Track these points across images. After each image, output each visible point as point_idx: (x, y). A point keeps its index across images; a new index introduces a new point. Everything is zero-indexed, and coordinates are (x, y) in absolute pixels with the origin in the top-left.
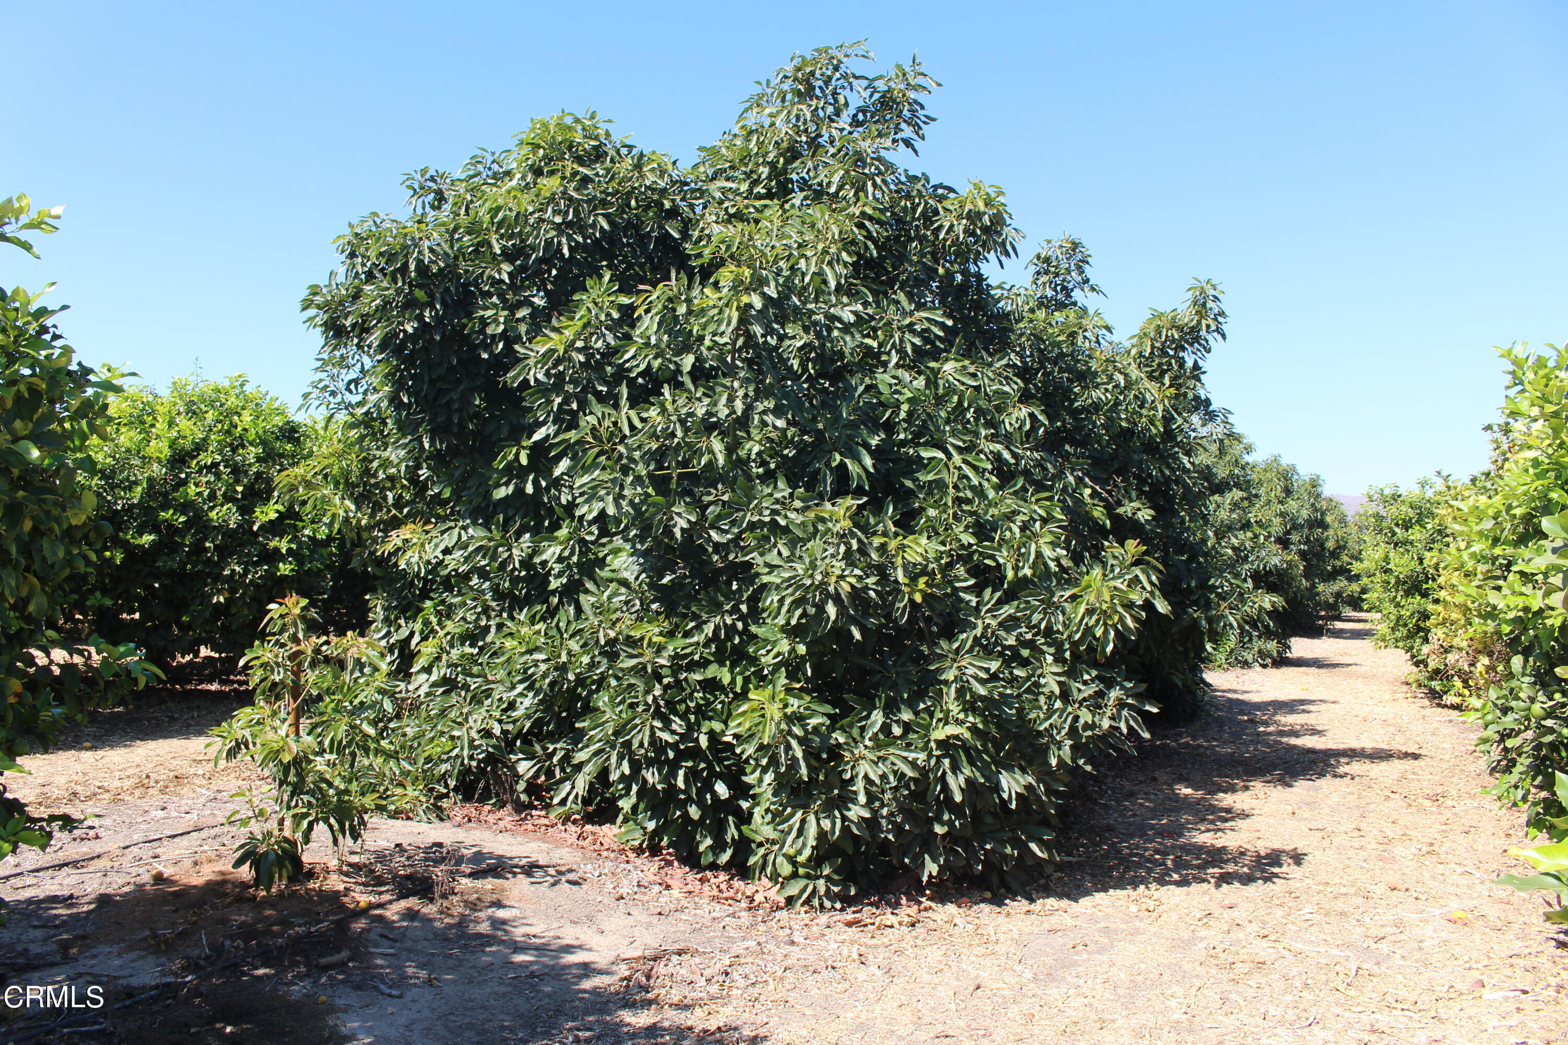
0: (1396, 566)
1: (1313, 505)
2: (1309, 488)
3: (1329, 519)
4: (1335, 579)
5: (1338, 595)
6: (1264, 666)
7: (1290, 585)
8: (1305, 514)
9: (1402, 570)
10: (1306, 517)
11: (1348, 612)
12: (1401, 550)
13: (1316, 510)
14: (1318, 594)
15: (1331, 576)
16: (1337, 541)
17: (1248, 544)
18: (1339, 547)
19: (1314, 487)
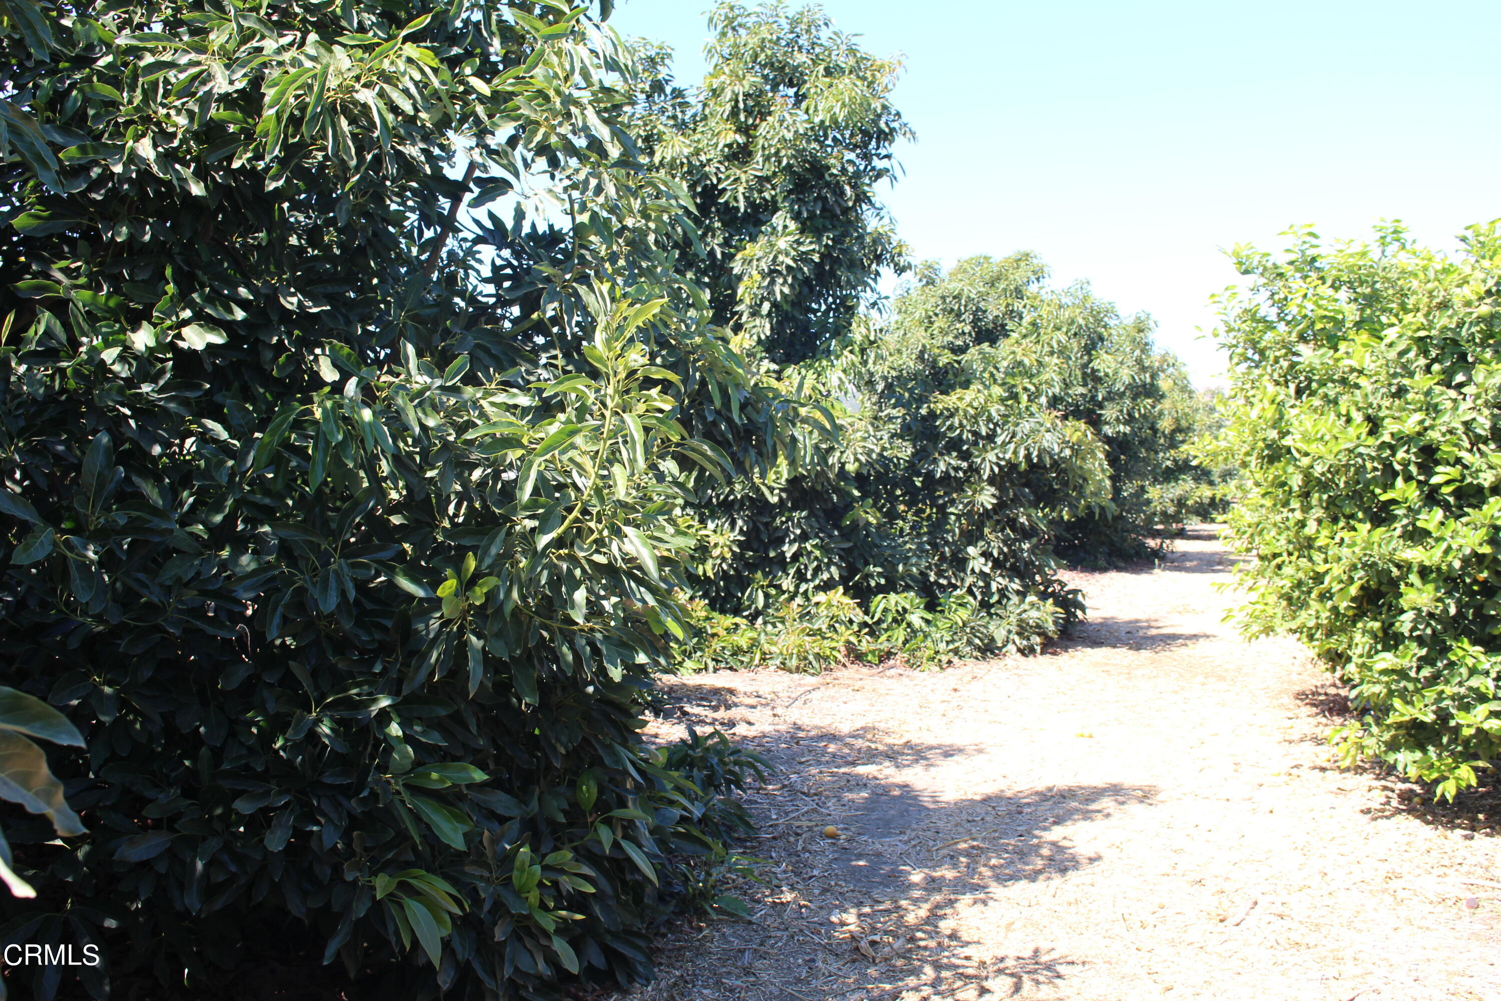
0: (1306, 439)
1: (1139, 361)
2: (1133, 333)
3: (1164, 384)
4: (1177, 480)
5: (1180, 503)
6: (1027, 652)
7: (1080, 489)
8: (1125, 375)
9: (1322, 449)
10: (1127, 380)
11: (1194, 524)
12: (1316, 402)
13: (1143, 369)
14: (1148, 502)
15: (1170, 475)
16: (1177, 420)
17: (995, 410)
18: (1178, 430)
19: (1140, 331)
